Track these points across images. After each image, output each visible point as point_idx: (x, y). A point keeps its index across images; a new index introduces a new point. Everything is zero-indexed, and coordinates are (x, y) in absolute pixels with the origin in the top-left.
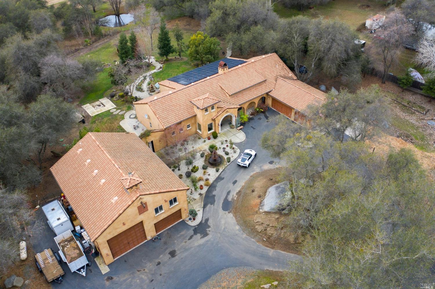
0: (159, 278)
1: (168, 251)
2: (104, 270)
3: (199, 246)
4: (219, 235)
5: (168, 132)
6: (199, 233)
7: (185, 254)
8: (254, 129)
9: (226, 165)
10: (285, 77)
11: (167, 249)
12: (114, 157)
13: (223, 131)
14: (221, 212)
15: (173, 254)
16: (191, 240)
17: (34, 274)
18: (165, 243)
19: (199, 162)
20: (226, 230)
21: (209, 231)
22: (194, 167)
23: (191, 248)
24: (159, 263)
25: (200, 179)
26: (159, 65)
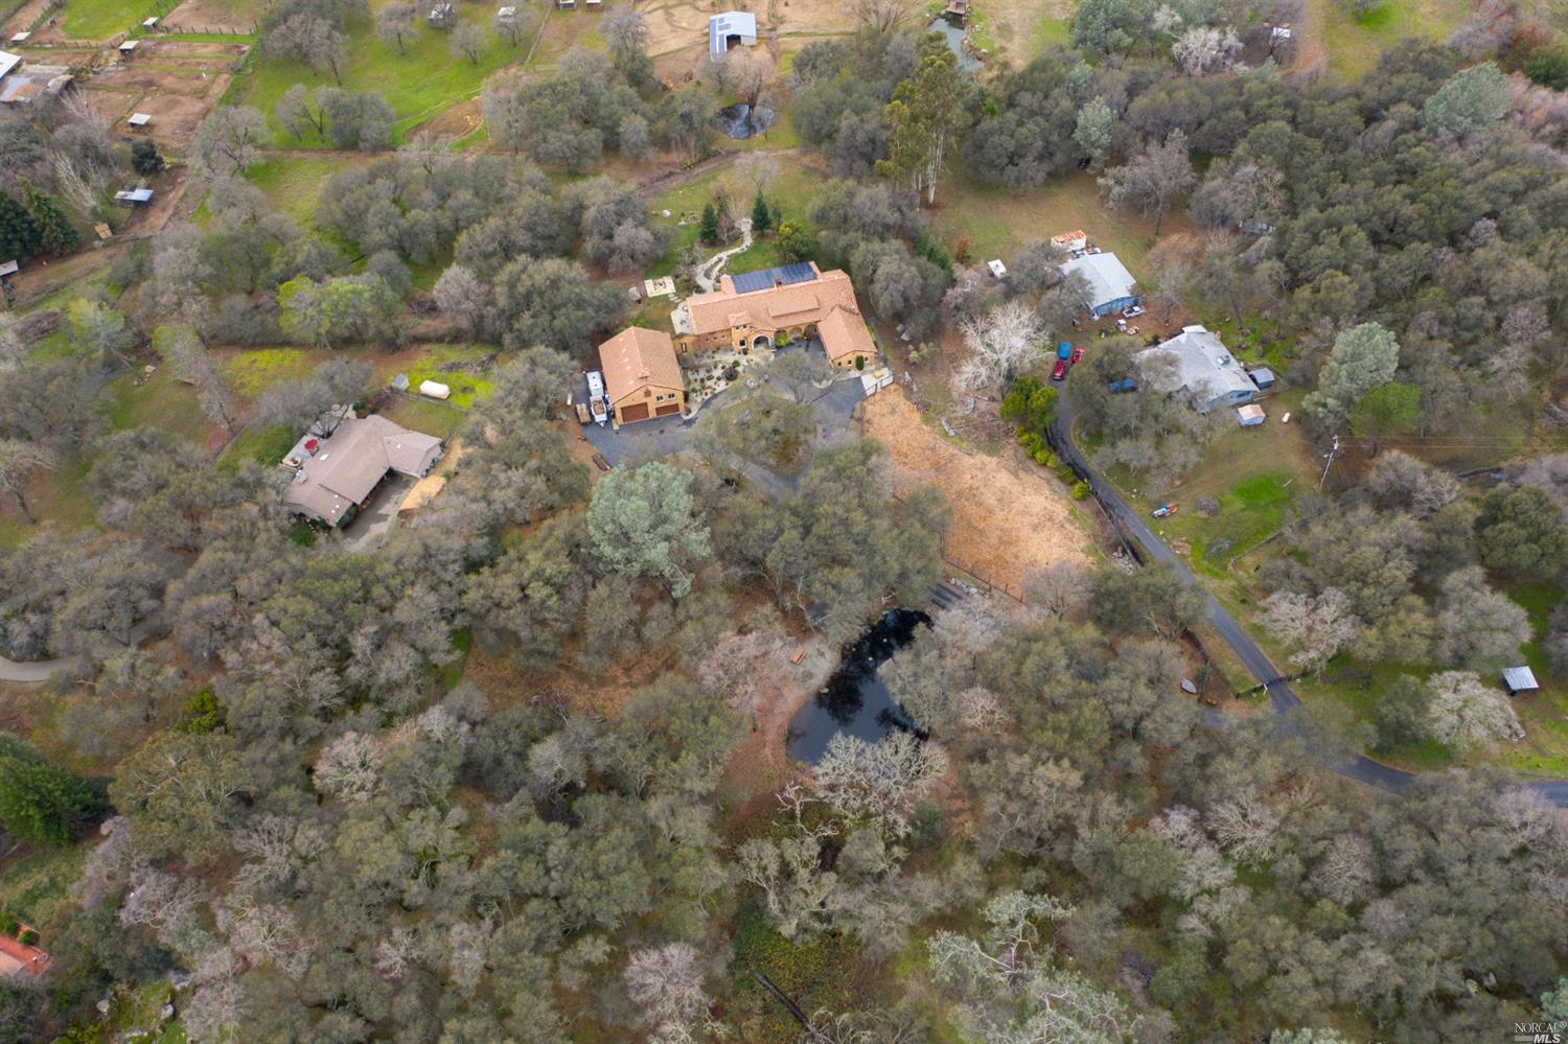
1: (662, 430)
2: (616, 427)
3: (680, 434)
5: (701, 339)
6: (686, 425)
9: (737, 382)
10: (844, 309)
11: (661, 428)
12: (642, 351)
13: (757, 348)
15: (665, 433)
16: (680, 428)
17: (573, 416)
18: (661, 424)
19: (718, 372)
21: (693, 426)
22: (711, 376)
24: (650, 435)
25: (710, 387)
26: (748, 241)
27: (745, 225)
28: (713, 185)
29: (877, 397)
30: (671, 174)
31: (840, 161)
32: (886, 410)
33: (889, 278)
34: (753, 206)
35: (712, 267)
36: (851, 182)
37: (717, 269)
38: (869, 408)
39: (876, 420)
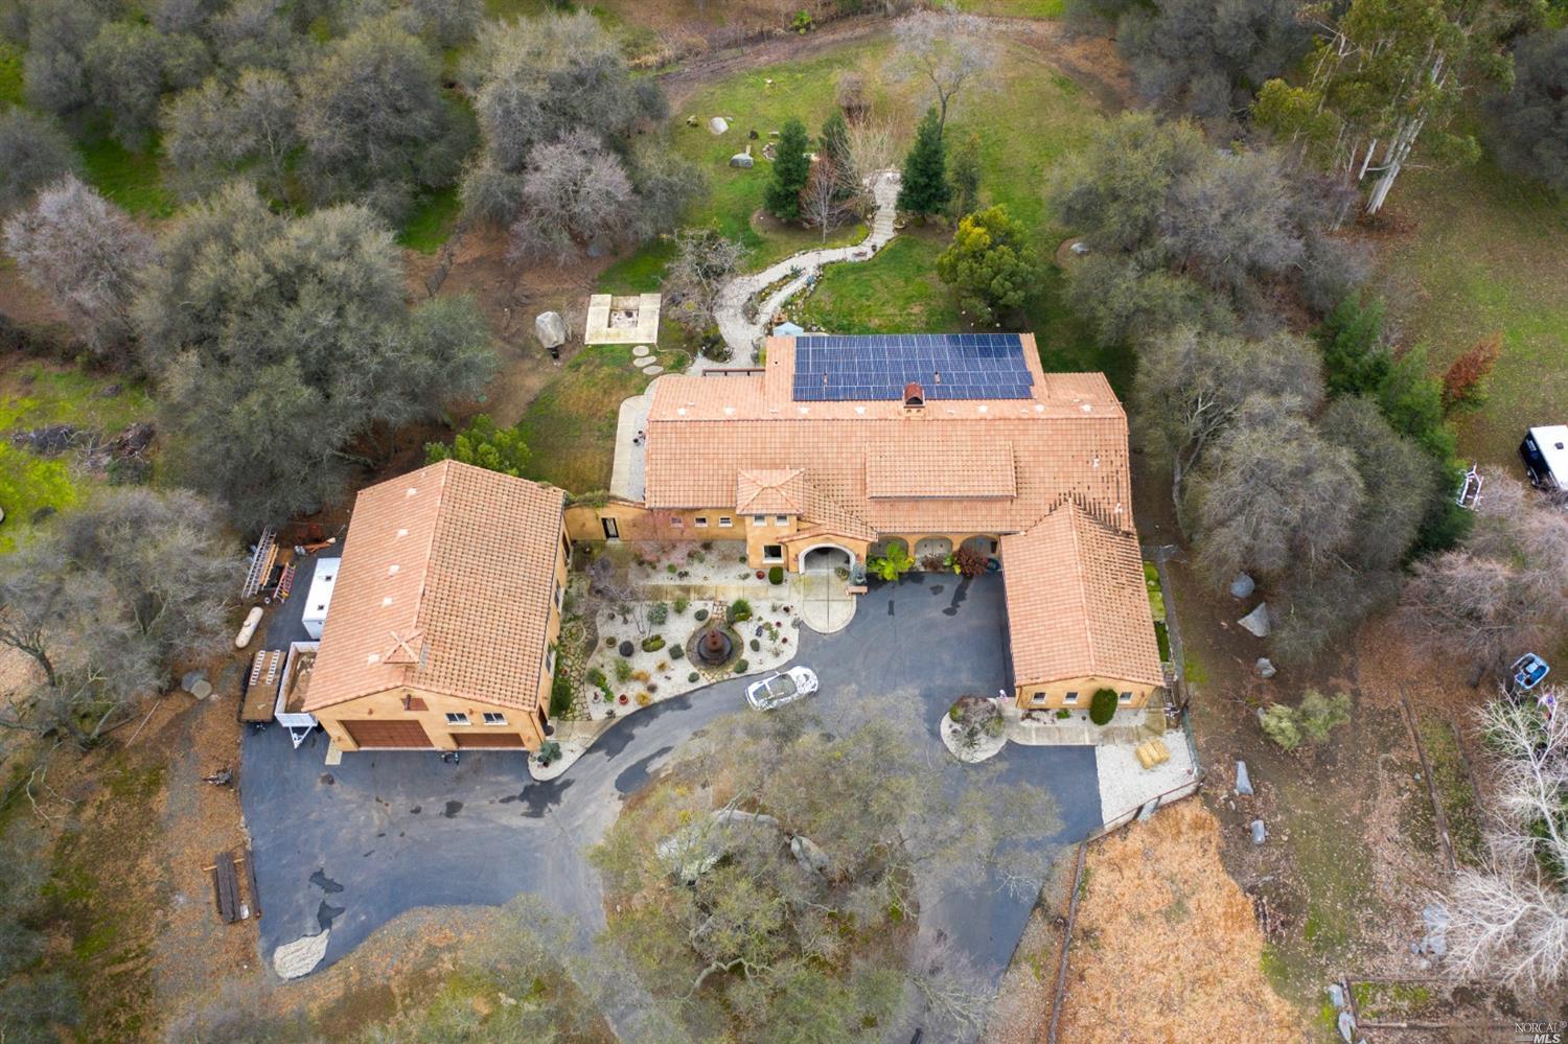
0: (397, 838)
1: (449, 798)
2: (334, 756)
3: (506, 828)
4: (558, 832)
6: (529, 801)
7: (471, 826)
8: (891, 612)
9: (726, 677)
10: (1090, 511)
11: (452, 791)
13: (811, 572)
14: (609, 785)
15: (453, 809)
16: (504, 806)
17: (233, 689)
18: (459, 778)
19: (680, 629)
20: (580, 832)
21: (550, 810)
22: (658, 638)
23: (491, 821)
24: (417, 811)
25: (641, 677)
26: (883, 231)
27: (886, 187)
28: (840, 77)
29: (1136, 840)
30: (764, 36)
31: (1161, 66)
32: (1158, 899)
33: (1260, 475)
34: (910, 145)
35: (763, 295)
36: (1185, 131)
37: (778, 298)
38: (1102, 879)
39: (1113, 934)
